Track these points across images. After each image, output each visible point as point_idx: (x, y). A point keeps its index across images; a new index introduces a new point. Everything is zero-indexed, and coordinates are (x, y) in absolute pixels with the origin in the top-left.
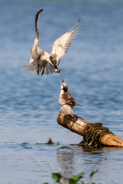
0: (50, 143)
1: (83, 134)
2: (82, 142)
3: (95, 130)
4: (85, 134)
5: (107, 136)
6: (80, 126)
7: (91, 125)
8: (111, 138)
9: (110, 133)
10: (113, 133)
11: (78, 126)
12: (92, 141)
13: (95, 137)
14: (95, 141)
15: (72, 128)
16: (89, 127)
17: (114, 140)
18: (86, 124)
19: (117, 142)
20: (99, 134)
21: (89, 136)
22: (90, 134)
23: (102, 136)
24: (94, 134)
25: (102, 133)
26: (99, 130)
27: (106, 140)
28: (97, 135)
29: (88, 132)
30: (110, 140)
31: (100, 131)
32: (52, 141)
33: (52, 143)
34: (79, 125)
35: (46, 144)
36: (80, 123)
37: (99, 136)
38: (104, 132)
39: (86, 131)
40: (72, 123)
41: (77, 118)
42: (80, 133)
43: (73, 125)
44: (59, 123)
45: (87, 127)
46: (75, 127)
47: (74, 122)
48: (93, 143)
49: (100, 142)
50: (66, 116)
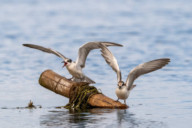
0: (31, 106)
1: (69, 96)
2: (68, 105)
3: (82, 90)
4: (71, 96)
5: (96, 97)
6: (65, 87)
7: (77, 85)
8: (100, 98)
11: (63, 87)
12: (79, 103)
13: (82, 99)
14: (83, 102)
15: (56, 89)
16: (75, 87)
17: (103, 101)
18: (72, 84)
19: (108, 103)
21: (75, 98)
22: (76, 96)
23: (91, 97)
24: (82, 95)
25: (90, 94)
27: (95, 101)
28: (84, 97)
29: (74, 93)
30: (99, 101)
31: (88, 91)
32: (33, 104)
34: (64, 85)
36: (65, 84)
37: (86, 98)
38: (92, 93)
39: (72, 92)
40: (55, 84)
41: (61, 78)
42: (64, 95)
43: (57, 86)
44: (41, 85)
45: (73, 88)
46: (59, 88)
47: (58, 83)
48: (81, 105)
49: (88, 104)
50: (48, 76)
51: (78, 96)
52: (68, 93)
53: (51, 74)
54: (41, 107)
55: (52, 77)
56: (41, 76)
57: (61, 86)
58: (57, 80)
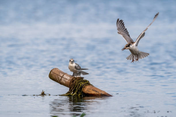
0: (43, 94)
1: (69, 86)
2: (68, 92)
4: (71, 86)
5: (88, 87)
6: (67, 80)
7: (75, 79)
8: (91, 88)
9: (90, 85)
10: (92, 85)
11: (65, 80)
12: (76, 91)
13: (79, 88)
14: (79, 91)
15: (61, 81)
16: (74, 80)
17: (93, 90)
18: (72, 78)
19: (96, 91)
20: (81, 86)
21: (74, 87)
22: (74, 86)
23: (84, 87)
24: (78, 86)
25: (84, 85)
26: (81, 82)
27: (87, 90)
28: (80, 87)
30: (90, 90)
31: (83, 83)
32: (44, 93)
33: (45, 94)
34: (66, 79)
35: (40, 95)
36: (66, 78)
37: (81, 88)
39: (72, 84)
40: (60, 78)
41: (64, 74)
42: (66, 85)
43: (61, 79)
44: (50, 78)
45: (72, 81)
46: (63, 81)
47: (62, 77)
48: (77, 93)
49: (82, 92)
50: (56, 72)
51: (75, 87)
52: (69, 84)
53: (58, 71)
54: (50, 95)
55: (58, 73)
56: (50, 72)
57: (64, 79)
58: (62, 75)
